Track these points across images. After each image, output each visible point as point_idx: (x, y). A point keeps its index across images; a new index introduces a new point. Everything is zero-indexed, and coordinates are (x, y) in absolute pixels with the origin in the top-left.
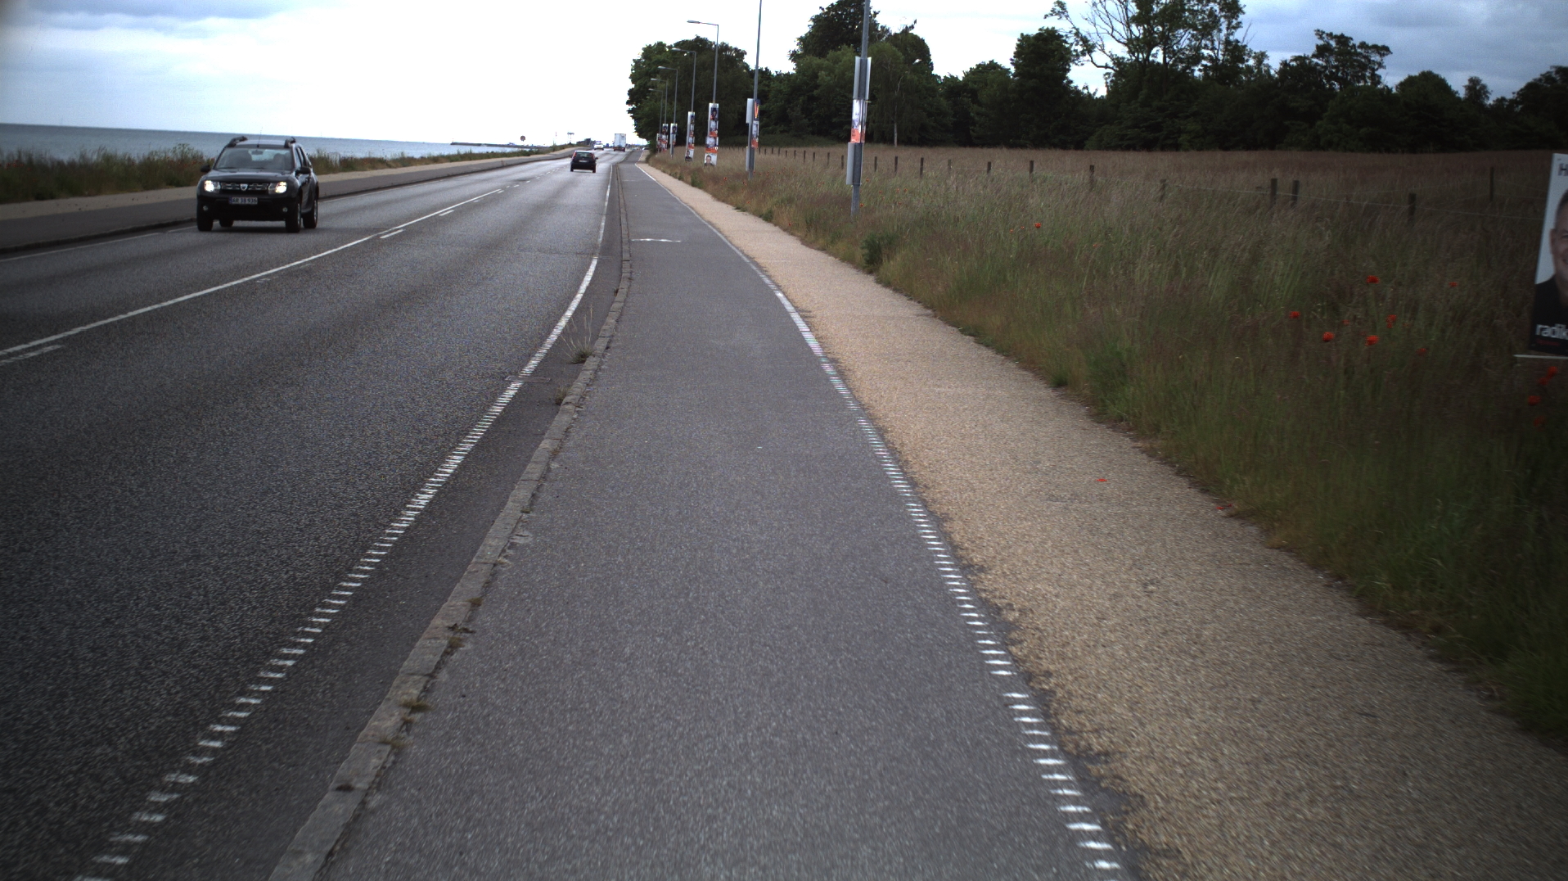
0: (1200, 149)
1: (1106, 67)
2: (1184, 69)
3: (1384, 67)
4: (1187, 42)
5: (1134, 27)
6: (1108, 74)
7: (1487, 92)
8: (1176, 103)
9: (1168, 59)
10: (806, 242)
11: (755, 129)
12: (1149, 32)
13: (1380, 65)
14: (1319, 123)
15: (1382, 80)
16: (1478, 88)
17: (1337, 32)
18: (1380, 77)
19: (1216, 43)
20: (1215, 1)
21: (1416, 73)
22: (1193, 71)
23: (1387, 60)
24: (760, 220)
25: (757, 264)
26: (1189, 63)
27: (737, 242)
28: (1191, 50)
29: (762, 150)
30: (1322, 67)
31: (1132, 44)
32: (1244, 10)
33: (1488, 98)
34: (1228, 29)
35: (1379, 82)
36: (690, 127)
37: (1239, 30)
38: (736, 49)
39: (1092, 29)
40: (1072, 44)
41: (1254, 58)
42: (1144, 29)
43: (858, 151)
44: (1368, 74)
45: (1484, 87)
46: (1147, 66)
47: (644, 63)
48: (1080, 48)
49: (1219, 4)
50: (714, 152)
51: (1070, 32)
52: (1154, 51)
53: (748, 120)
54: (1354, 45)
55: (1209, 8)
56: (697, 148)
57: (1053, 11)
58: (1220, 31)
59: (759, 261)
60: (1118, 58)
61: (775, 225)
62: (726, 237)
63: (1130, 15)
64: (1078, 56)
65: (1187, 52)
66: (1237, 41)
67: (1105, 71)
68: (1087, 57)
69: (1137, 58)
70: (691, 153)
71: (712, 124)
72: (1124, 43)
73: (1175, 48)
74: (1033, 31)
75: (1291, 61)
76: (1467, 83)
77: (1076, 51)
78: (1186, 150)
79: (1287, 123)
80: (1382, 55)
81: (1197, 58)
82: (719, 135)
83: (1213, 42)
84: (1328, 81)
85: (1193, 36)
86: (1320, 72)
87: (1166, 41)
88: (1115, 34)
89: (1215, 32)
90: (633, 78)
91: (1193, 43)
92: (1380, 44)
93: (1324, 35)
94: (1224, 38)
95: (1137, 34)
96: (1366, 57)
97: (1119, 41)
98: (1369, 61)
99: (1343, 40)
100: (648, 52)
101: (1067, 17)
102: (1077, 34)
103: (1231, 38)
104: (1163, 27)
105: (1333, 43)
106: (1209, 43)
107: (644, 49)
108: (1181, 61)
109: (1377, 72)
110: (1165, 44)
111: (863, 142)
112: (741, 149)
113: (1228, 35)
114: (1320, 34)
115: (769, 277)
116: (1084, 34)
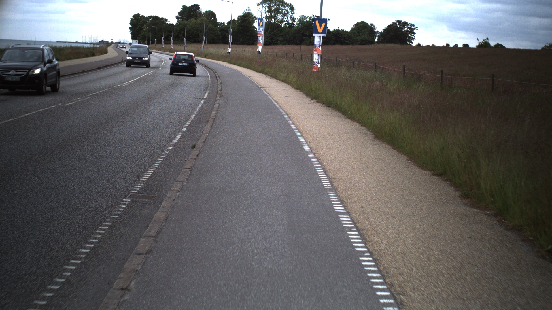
0: (283, 45)
2: (280, 24)
5: (267, 13)
7: (375, 28)
8: (277, 33)
9: (275, 22)
12: (271, 14)
14: (311, 38)
16: (373, 26)
19: (288, 18)
22: (282, 25)
28: (281, 19)
31: (267, 18)
32: (295, 9)
33: (375, 30)
34: (291, 14)
37: (294, 14)
38: (165, 19)
46: (270, 24)
47: (134, 19)
49: (289, 8)
52: (273, 19)
57: (247, 9)
58: (289, 14)
63: (266, 11)
66: (294, 17)
69: (268, 21)
72: (265, 18)
73: (277, 19)
74: (241, 14)
79: (304, 38)
81: (283, 22)
85: (282, 16)
87: (275, 17)
89: (288, 15)
90: (131, 24)
94: (290, 16)
95: (268, 15)
103: (292, 16)
104: (274, 13)
106: (286, 18)
107: (134, 15)
108: (279, 22)
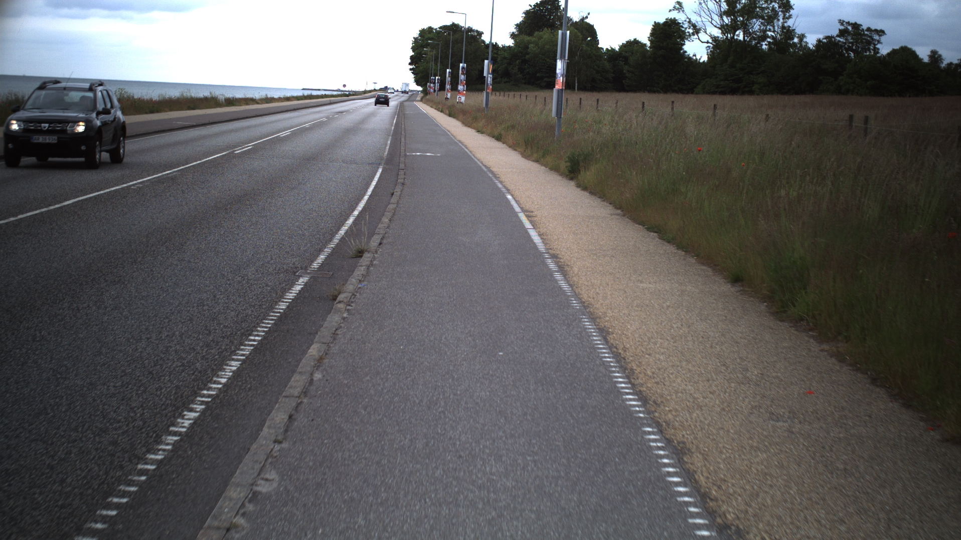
0: (767, 93)
1: (708, 42)
2: (756, 44)
3: (881, 43)
4: (758, 27)
5: (725, 18)
6: (709, 47)
7: (942, 59)
8: (751, 65)
9: (746, 38)
10: (525, 156)
11: (489, 80)
12: (734, 21)
13: (879, 42)
14: (841, 78)
15: (880, 51)
16: (936, 56)
17: (852, 21)
18: (878, 49)
19: (776, 28)
20: (775, 2)
21: (897, 47)
22: (762, 45)
23: (883, 39)
24: (493, 139)
25: (492, 172)
26: (759, 40)
27: (478, 155)
28: (760, 32)
29: (494, 93)
30: (843, 43)
31: (723, 28)
32: (794, 7)
33: (942, 62)
34: (783, 19)
35: (878, 53)
36: (448, 79)
37: (790, 20)
38: (477, 31)
39: (699, 19)
40: (686, 28)
41: (798, 37)
42: (731, 19)
43: (560, 94)
44: (871, 47)
45: (940, 56)
46: (733, 42)
47: (420, 40)
48: (691, 31)
49: (778, 3)
50: (463, 95)
51: (685, 21)
52: (737, 33)
53: (485, 74)
54: (863, 29)
55: (771, 6)
56: (453, 92)
57: (674, 7)
58: (779, 20)
59: (494, 169)
60: (715, 37)
61: (504, 143)
62: (471, 152)
63: (722, 10)
64: (690, 35)
65: (758, 34)
66: (789, 27)
67: (706, 45)
68: (696, 36)
69: (727, 37)
70: (449, 95)
71: (462, 77)
72: (719, 28)
73: (750, 30)
74: (662, 20)
75: (823, 39)
76: (929, 53)
77: (689, 32)
78: (758, 95)
79: (821, 78)
80: (880, 36)
81: (764, 37)
82: (466, 84)
83: (774, 27)
84: (847, 52)
85: (762, 23)
86: (842, 46)
87: (745, 27)
88: (713, 22)
89: (776, 20)
90: (413, 49)
91: (762, 28)
92: (879, 29)
93: (844, 23)
94: (780, 23)
95: (727, 22)
96: (871, 37)
97: (716, 27)
98: (873, 39)
99: (856, 26)
100: (423, 32)
101: (683, 11)
102: (690, 22)
103: (786, 25)
104: (743, 18)
105: (850, 28)
106: (771, 28)
107: (420, 31)
108: (755, 39)
109: (877, 46)
110: (745, 28)
111: (564, 88)
112: (480, 93)
113: (783, 23)
114: (841, 22)
115: (501, 182)
116: (694, 22)
